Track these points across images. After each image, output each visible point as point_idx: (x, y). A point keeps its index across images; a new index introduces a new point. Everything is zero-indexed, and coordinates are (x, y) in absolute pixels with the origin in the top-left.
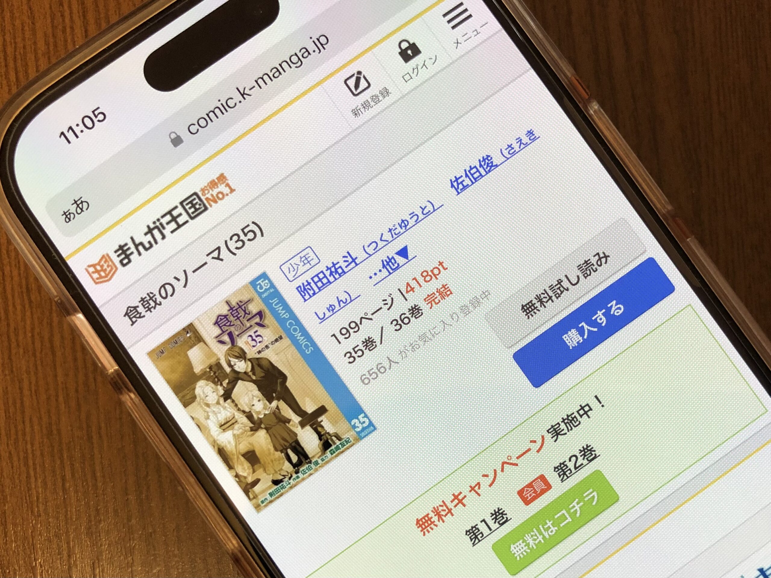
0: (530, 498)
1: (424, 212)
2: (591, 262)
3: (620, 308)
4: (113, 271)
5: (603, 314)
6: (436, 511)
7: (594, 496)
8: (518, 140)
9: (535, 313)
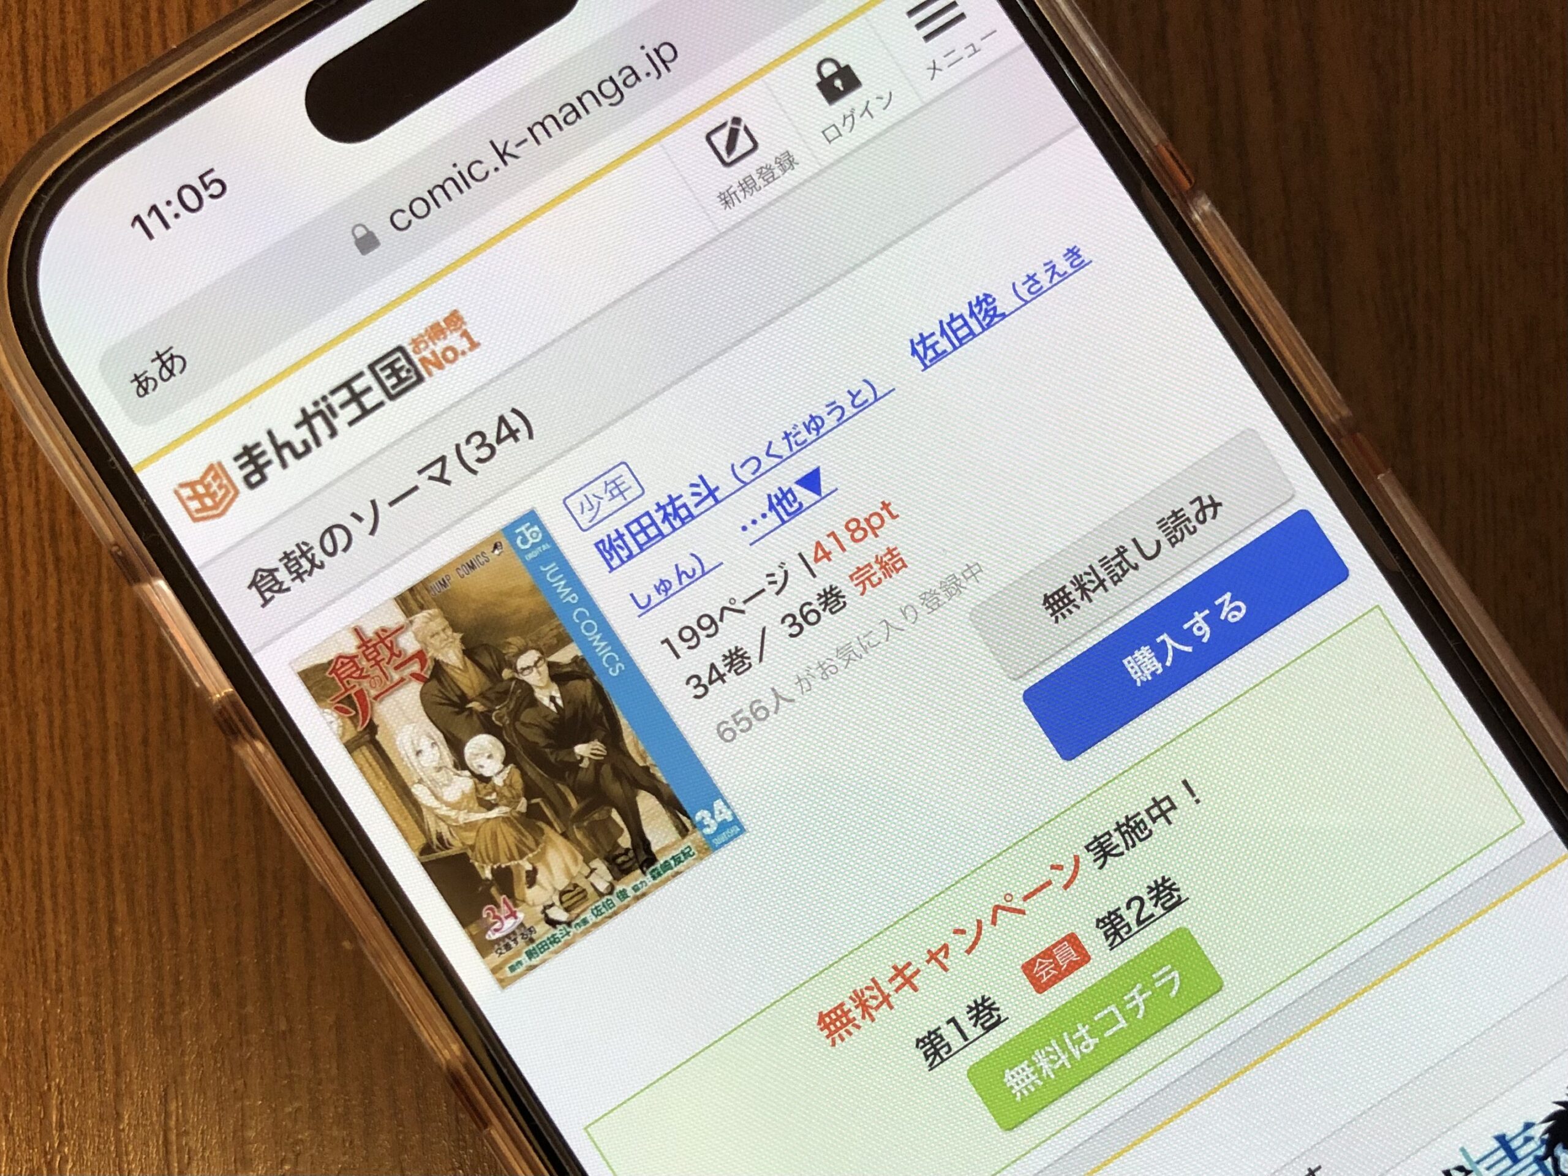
0: (1045, 979)
1: (858, 402)
2: (1183, 516)
3: (1238, 609)
4: (231, 495)
5: (1205, 619)
6: (859, 999)
7: (1173, 978)
8: (1048, 267)
9: (1070, 612)
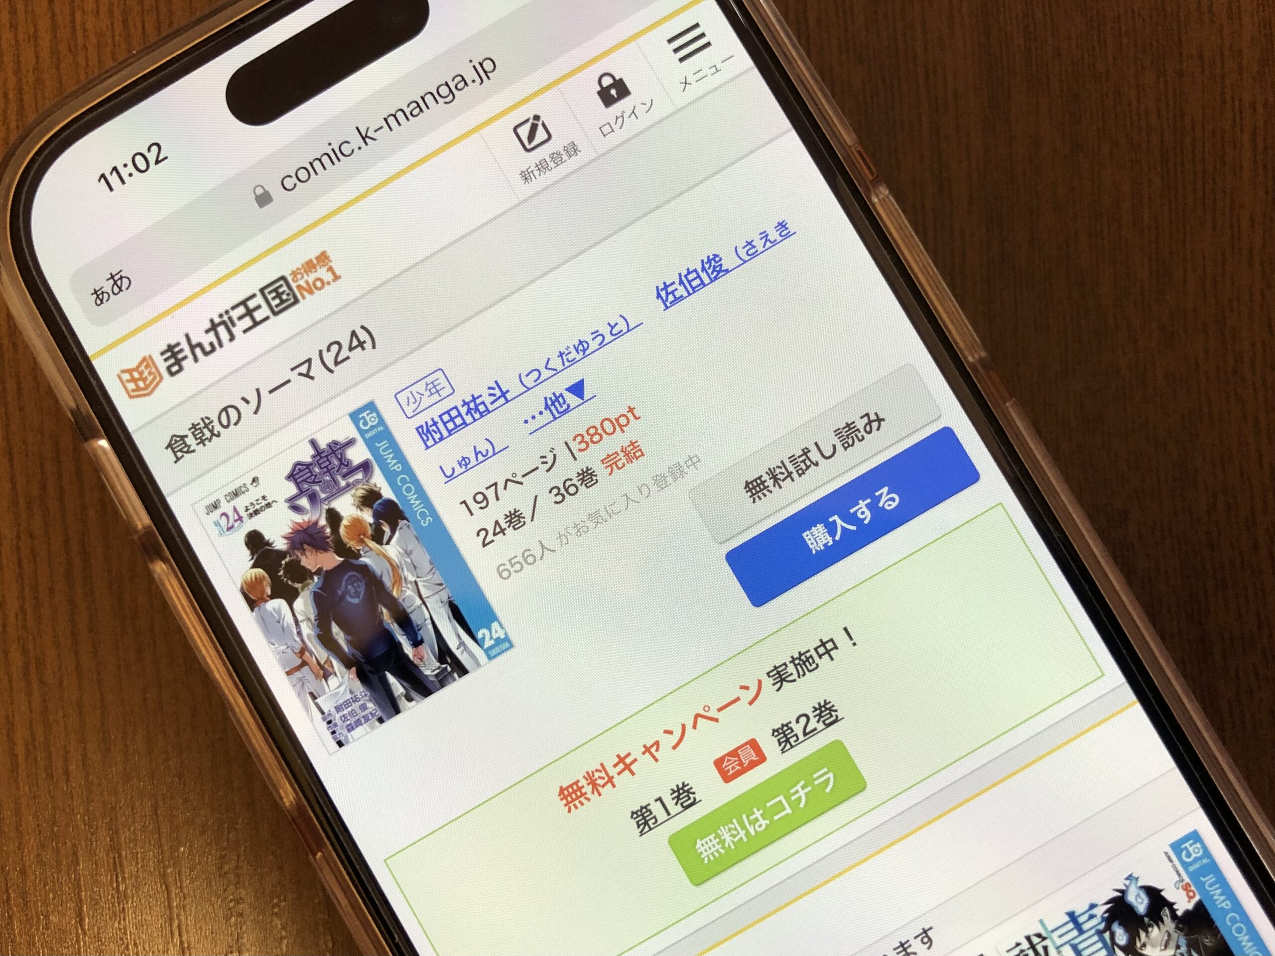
0: (731, 772)
1: (614, 332)
2: (855, 427)
3: (893, 500)
4: (157, 380)
5: (867, 506)
6: (591, 779)
7: (829, 779)
8: (762, 236)
9: (765, 495)
